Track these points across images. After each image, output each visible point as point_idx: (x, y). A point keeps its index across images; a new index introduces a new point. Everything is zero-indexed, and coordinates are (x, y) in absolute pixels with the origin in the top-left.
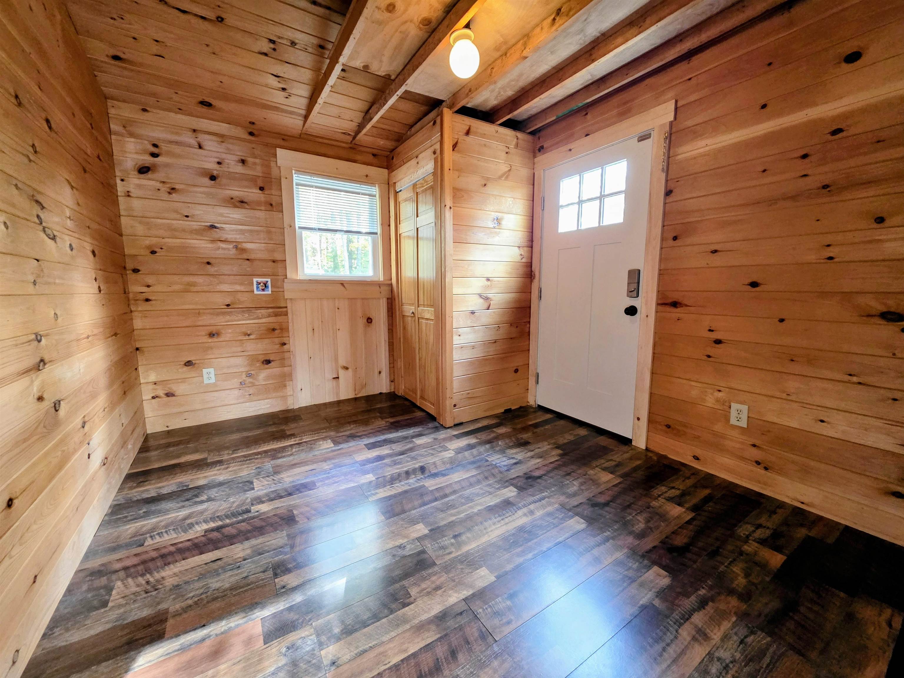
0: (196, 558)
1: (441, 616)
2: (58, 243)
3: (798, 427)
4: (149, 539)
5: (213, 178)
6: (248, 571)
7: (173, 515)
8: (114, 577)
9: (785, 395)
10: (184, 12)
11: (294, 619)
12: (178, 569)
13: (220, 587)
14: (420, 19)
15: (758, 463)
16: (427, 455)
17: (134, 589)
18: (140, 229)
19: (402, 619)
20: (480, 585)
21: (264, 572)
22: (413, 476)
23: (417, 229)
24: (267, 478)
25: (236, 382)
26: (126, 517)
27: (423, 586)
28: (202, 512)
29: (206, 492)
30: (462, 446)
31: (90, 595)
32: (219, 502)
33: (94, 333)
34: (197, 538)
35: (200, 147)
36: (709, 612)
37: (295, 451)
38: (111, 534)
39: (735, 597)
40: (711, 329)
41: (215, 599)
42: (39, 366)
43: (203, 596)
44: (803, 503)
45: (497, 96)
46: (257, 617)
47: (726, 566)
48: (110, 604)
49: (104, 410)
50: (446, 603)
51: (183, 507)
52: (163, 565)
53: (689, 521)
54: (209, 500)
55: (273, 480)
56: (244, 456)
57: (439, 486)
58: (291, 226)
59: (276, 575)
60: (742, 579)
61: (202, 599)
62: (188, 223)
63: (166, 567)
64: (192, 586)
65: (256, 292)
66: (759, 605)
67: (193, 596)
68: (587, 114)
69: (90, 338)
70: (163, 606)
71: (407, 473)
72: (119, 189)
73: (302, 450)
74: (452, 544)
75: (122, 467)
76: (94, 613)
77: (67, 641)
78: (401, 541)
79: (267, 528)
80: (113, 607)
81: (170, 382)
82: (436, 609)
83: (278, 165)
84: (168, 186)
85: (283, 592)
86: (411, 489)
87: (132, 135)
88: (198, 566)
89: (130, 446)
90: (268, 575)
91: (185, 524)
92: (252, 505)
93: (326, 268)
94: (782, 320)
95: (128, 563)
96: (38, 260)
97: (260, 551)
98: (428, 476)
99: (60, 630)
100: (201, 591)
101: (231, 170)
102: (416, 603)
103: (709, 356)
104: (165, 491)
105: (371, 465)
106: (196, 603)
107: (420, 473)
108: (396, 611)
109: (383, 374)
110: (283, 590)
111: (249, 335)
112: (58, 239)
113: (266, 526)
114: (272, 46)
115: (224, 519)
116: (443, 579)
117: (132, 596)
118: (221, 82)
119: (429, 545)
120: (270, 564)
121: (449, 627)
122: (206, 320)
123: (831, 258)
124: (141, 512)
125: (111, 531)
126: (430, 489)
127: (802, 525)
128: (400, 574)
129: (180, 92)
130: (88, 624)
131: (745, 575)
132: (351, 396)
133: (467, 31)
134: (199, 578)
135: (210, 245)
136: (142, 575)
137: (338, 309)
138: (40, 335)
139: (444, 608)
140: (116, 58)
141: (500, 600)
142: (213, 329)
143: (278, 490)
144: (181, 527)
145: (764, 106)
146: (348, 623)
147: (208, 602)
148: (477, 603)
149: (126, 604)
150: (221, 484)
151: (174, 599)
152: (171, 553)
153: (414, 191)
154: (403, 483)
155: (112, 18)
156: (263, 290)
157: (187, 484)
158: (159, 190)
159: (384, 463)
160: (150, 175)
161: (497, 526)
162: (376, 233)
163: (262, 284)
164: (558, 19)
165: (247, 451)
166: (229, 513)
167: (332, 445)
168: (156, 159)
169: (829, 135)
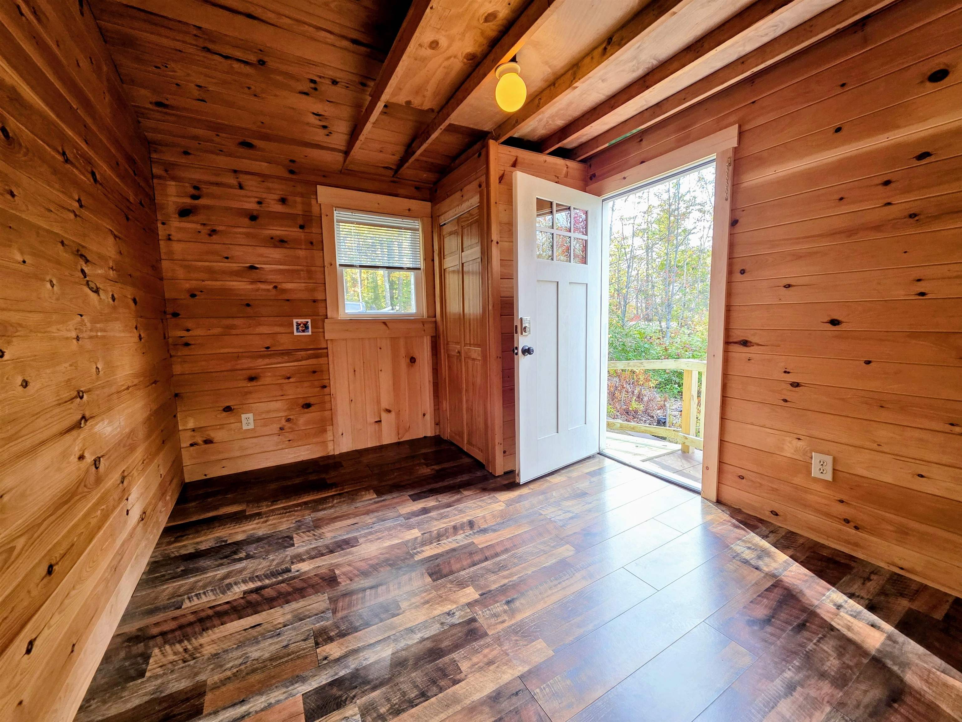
0: (235, 622)
1: (496, 696)
2: (101, 294)
3: (893, 483)
4: (187, 601)
5: (253, 218)
6: (288, 638)
7: (211, 574)
8: (151, 643)
9: (876, 445)
10: (227, 57)
11: (337, 695)
12: (216, 635)
13: (260, 657)
14: (464, 55)
15: (847, 521)
16: (476, 507)
17: (171, 657)
18: (181, 273)
19: (452, 698)
20: (537, 660)
21: (304, 640)
22: (462, 532)
23: (463, 264)
24: (308, 533)
25: (275, 428)
26: (164, 576)
27: (475, 659)
28: (241, 571)
29: (244, 548)
30: (513, 497)
31: (127, 664)
32: (258, 560)
33: (134, 384)
34: (235, 600)
35: (241, 187)
36: (797, 699)
37: (337, 503)
38: (149, 594)
39: (827, 681)
40: (787, 370)
41: (254, 671)
42: (81, 424)
43: (243, 667)
44: (902, 569)
45: (545, 126)
46: (298, 692)
47: (815, 644)
48: (148, 674)
49: (143, 463)
50: (499, 681)
51: (222, 565)
52: (201, 630)
53: (769, 588)
54: (248, 557)
55: (314, 535)
56: (283, 508)
57: (490, 543)
58: (331, 265)
59: (317, 644)
60: (834, 661)
61: (240, 670)
62: (227, 264)
63: (204, 633)
64: (230, 655)
65: (296, 333)
66: (857, 692)
67: (232, 667)
68: (641, 140)
69: (130, 389)
70: (202, 677)
71: (455, 528)
72: (160, 233)
73: (344, 501)
74: (505, 612)
75: (160, 520)
76: (131, 684)
77: (103, 715)
78: (449, 606)
79: (309, 590)
80: (150, 677)
81: (209, 428)
82: (489, 688)
83: (319, 202)
84: (209, 228)
85: (325, 664)
86: (459, 546)
87: (173, 178)
88: (236, 632)
89: (168, 498)
90: (309, 644)
91: (224, 585)
92: (293, 563)
93: (366, 299)
94: (868, 362)
95: (166, 628)
96: (81, 316)
97: (301, 616)
98: (478, 532)
99: (97, 702)
100: (241, 661)
101: (270, 209)
102: (467, 680)
103: (785, 401)
104: (203, 547)
105: (416, 518)
106: (234, 675)
107: (469, 528)
108: (446, 689)
109: (428, 417)
110: (325, 662)
111: (289, 378)
112: (101, 292)
113: (307, 588)
114: (313, 85)
115: (263, 579)
116: (495, 653)
117: (170, 666)
118: (262, 123)
119: (480, 612)
120: (312, 631)
121: (503, 710)
122: (246, 363)
123: (922, 294)
124: (179, 570)
125: (149, 591)
126: (480, 547)
127: (902, 595)
128: (449, 645)
129: (220, 134)
130: (125, 697)
131: (838, 655)
132: (394, 440)
133: (513, 64)
134: (238, 646)
135: (250, 287)
136: (180, 642)
137: (380, 348)
138: (82, 391)
139: (498, 686)
140: (159, 104)
141: (560, 678)
142: (252, 373)
143: (319, 547)
144: (219, 588)
145: (838, 130)
146: (394, 702)
147: (247, 674)
148: (534, 681)
149: (164, 674)
150: (259, 539)
151: (213, 670)
152: (209, 617)
153: (458, 225)
154: (450, 540)
155: (156, 67)
156: (303, 331)
157: (225, 539)
158: (199, 232)
159: (430, 517)
160: (191, 218)
161: (554, 591)
162: (419, 269)
163: (302, 325)
164: (609, 48)
165: (286, 502)
166: (268, 572)
167: (375, 496)
168: (196, 202)
169: (915, 159)
